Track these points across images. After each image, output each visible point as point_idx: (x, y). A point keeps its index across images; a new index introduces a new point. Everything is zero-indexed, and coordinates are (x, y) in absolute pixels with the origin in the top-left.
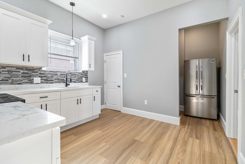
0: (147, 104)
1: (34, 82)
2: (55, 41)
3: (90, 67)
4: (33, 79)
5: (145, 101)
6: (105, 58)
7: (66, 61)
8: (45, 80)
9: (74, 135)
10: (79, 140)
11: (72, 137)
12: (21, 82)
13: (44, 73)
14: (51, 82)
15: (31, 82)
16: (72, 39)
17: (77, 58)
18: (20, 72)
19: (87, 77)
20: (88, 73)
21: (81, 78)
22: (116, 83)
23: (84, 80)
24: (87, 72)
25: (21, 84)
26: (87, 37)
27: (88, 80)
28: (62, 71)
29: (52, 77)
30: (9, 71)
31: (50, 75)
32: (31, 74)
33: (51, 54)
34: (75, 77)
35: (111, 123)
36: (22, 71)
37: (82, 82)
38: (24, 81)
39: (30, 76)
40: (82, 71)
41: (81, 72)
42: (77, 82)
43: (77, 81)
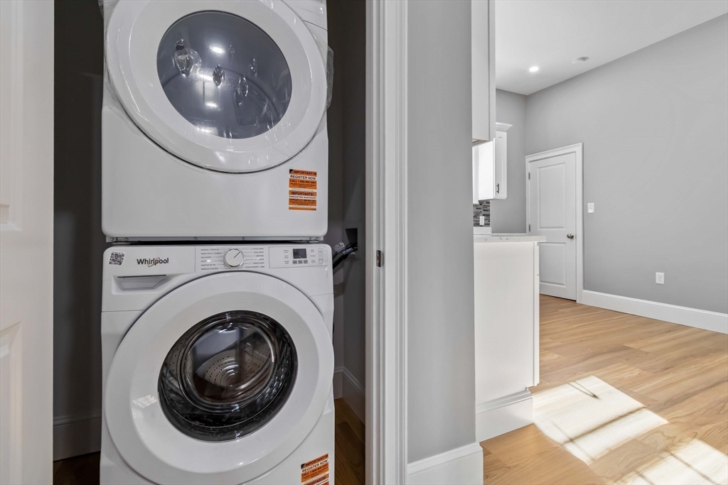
0: (662, 282)
3: (498, 192)
5: (655, 274)
6: (529, 167)
19: (488, 215)
20: (491, 204)
21: (478, 216)
22: (562, 227)
23: (482, 220)
24: (488, 202)
27: (489, 222)
37: (479, 225)
41: (478, 203)
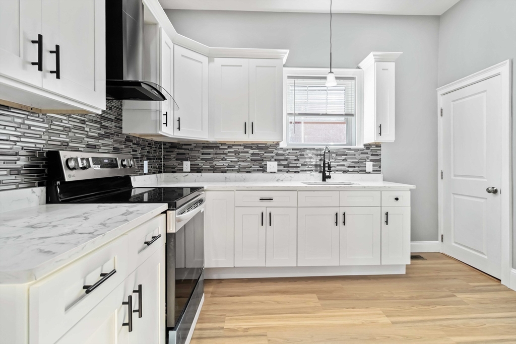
1: (268, 170)
2: (306, 88)
3: (380, 134)
4: (266, 165)
6: (441, 102)
7: (327, 125)
8: (285, 166)
9: (318, 297)
10: (320, 314)
11: (312, 300)
12: (250, 169)
13: (284, 153)
14: (295, 170)
15: (263, 169)
16: (331, 72)
17: (352, 115)
18: (249, 152)
19: (379, 160)
21: (362, 161)
22: (482, 177)
23: (369, 166)
24: (378, 146)
25: (249, 172)
26: (373, 57)
27: (380, 167)
28: (316, 147)
29: (296, 160)
30: (235, 152)
31: (294, 157)
32: (263, 156)
33: (296, 115)
34: (345, 160)
35: (438, 307)
36: (251, 151)
37: (364, 171)
38: (255, 168)
39: (262, 160)
40: (365, 145)
41: (362, 147)
42: (351, 172)
43: (351, 170)
